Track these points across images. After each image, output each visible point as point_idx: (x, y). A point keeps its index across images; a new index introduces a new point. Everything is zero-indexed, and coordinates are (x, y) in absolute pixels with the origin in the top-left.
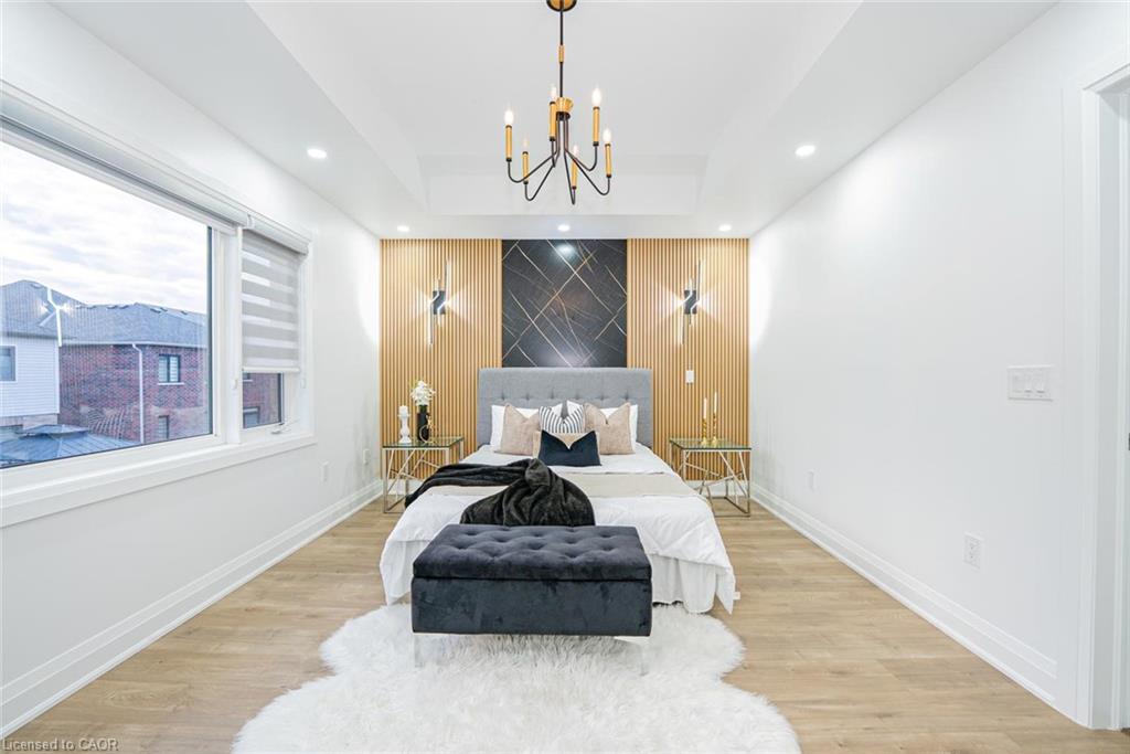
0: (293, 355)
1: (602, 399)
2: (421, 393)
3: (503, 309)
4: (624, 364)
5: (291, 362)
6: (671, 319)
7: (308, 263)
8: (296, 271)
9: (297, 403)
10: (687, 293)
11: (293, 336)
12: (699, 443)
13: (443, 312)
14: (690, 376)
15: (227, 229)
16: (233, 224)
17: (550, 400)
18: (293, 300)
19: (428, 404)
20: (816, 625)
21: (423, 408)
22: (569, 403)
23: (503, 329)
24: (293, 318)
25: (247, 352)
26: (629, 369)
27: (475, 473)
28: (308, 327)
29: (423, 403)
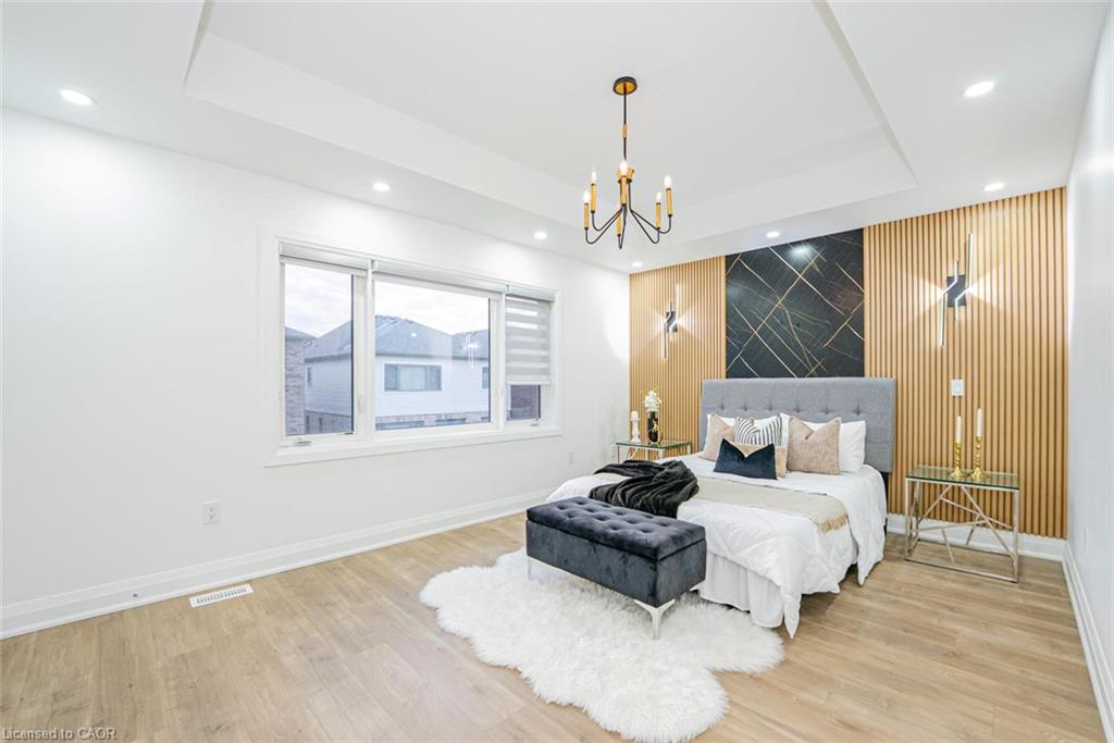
0: (546, 372)
1: (827, 412)
2: (651, 401)
3: (727, 322)
4: (861, 373)
5: (544, 377)
6: (928, 315)
7: (556, 307)
8: (548, 314)
9: (549, 404)
10: (950, 280)
11: (546, 359)
12: (948, 474)
13: (675, 330)
14: (957, 387)
15: (497, 297)
16: (500, 293)
17: (768, 411)
18: (546, 335)
19: (656, 410)
20: (901, 692)
21: (653, 414)
22: (782, 415)
23: (727, 342)
24: (546, 347)
25: (508, 371)
26: (866, 379)
27: (634, 467)
28: (556, 354)
29: (653, 410)
